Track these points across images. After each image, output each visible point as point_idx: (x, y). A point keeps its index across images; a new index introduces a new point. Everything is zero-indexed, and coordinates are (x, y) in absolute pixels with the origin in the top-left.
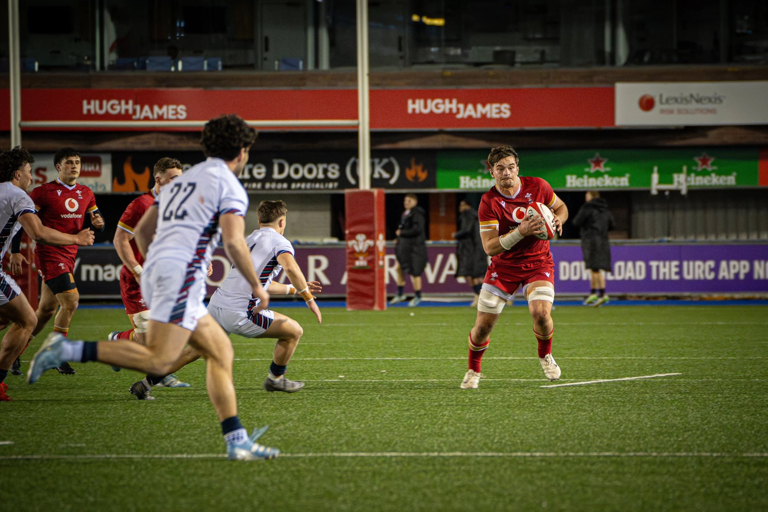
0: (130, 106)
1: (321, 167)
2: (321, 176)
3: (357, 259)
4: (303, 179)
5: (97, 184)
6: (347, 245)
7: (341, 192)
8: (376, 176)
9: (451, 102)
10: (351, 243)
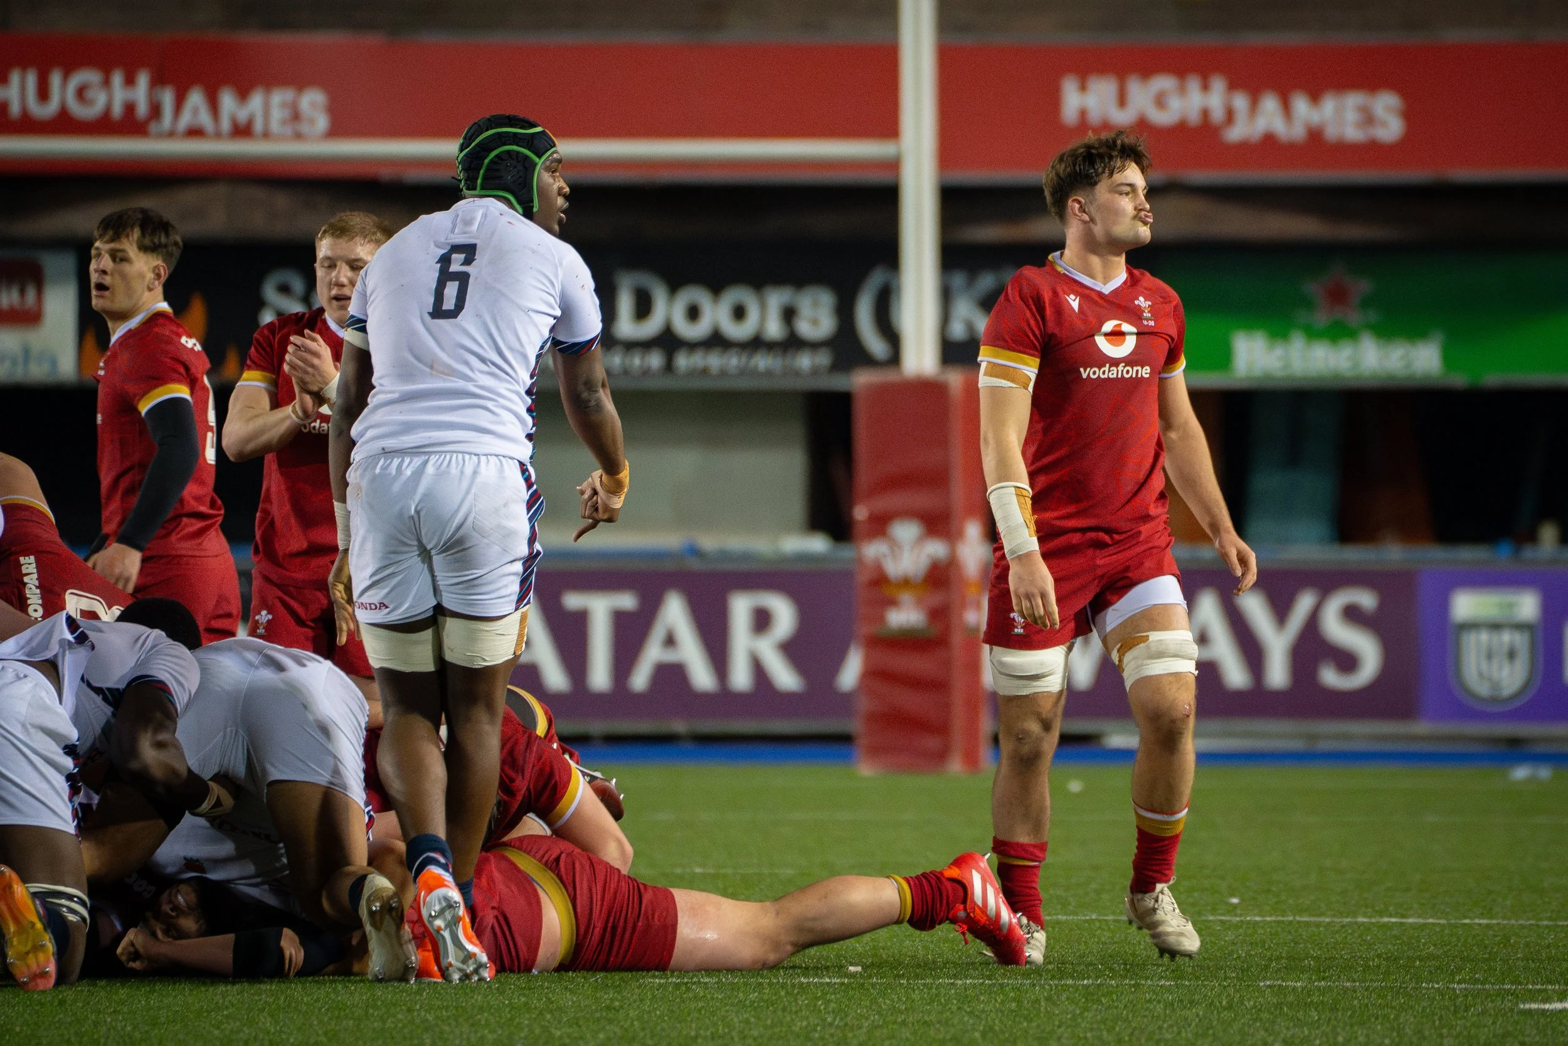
0: (141, 92)
1: (776, 299)
2: (774, 329)
3: (892, 602)
4: (717, 341)
5: (27, 352)
6: (860, 560)
7: (838, 383)
8: (958, 331)
9: (1205, 87)
10: (873, 550)
